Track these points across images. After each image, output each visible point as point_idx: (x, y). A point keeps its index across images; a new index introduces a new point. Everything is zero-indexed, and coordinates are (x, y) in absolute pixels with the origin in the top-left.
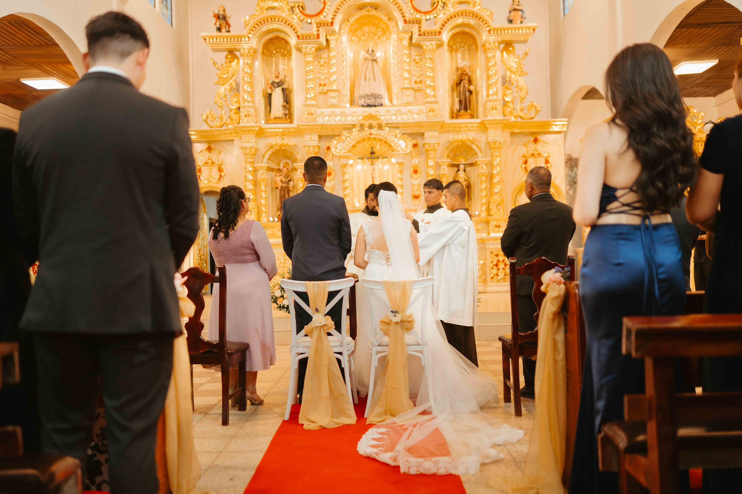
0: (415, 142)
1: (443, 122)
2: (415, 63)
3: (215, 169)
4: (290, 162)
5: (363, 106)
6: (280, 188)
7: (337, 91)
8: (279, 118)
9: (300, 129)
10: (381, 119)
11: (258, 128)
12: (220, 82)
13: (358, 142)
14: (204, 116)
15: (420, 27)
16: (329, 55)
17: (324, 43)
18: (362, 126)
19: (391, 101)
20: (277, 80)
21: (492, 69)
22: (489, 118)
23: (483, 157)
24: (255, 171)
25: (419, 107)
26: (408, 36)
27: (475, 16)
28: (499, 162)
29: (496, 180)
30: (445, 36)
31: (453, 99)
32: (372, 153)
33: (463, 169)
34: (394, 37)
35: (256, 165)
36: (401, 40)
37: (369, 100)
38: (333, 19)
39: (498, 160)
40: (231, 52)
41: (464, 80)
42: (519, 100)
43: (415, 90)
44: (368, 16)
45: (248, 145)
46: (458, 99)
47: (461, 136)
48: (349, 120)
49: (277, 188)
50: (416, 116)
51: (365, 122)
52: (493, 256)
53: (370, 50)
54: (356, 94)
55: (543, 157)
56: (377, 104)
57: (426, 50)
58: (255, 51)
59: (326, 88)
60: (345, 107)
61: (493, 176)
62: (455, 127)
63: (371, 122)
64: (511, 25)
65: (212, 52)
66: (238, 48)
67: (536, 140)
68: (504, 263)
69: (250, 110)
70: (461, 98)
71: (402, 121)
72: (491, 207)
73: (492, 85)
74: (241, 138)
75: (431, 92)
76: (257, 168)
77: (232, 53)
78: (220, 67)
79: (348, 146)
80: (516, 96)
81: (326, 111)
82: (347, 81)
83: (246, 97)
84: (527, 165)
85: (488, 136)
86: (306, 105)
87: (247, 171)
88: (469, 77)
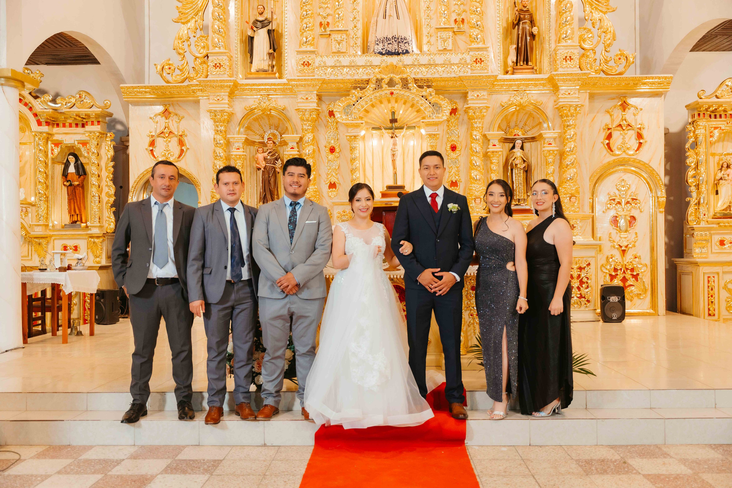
0: (453, 105)
1: (495, 78)
3: (174, 141)
4: (278, 133)
5: (381, 53)
6: (262, 169)
7: (345, 31)
8: (263, 71)
9: (293, 86)
10: (407, 73)
11: (232, 84)
12: (181, 19)
13: (373, 106)
14: (159, 67)
18: (379, 81)
19: (420, 48)
20: (261, 18)
22: (561, 71)
23: (549, 129)
24: (228, 144)
25: (460, 56)
28: (573, 136)
29: (568, 161)
31: (508, 45)
32: (394, 121)
33: (520, 145)
35: (228, 136)
37: (391, 45)
39: (572, 133)
41: (525, 19)
42: (604, 49)
43: (454, 33)
45: (218, 107)
46: (515, 46)
47: (518, 99)
48: (361, 75)
49: (259, 169)
50: (456, 69)
51: (383, 76)
54: (372, 39)
55: (633, 130)
56: (400, 51)
59: (329, 30)
60: (356, 55)
61: (565, 155)
62: (511, 85)
63: (392, 75)
67: (624, 106)
68: (579, 280)
69: (221, 58)
70: (520, 45)
71: (436, 76)
73: (566, 25)
74: (209, 98)
75: (477, 36)
76: (231, 140)
79: (359, 110)
80: (598, 42)
81: (330, 61)
82: (360, 17)
83: (216, 40)
84: (612, 141)
85: (559, 99)
86: (299, 52)
87: (217, 144)
88: (531, 15)
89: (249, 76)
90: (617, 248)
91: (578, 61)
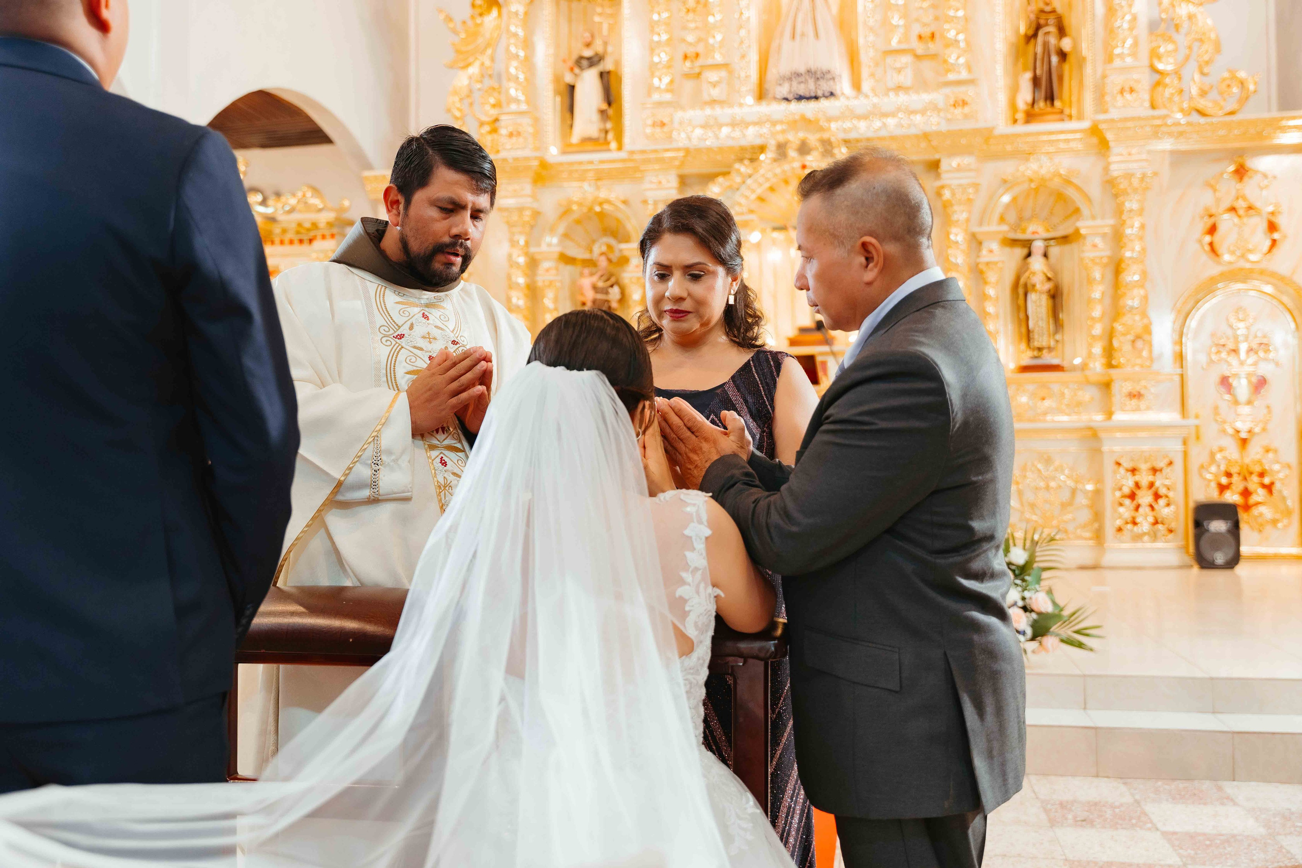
1: (990, 130)
5: (786, 99)
6: (589, 304)
7: (725, 66)
8: (590, 139)
9: (637, 162)
10: (829, 129)
11: (535, 163)
12: (459, 61)
13: (772, 189)
18: (782, 147)
20: (588, 53)
22: (1114, 114)
23: (1093, 217)
24: (533, 263)
25: (926, 97)
28: (1139, 229)
29: (1131, 275)
33: (1041, 251)
35: (533, 251)
37: (802, 86)
39: (1137, 224)
41: (1047, 25)
42: (1197, 70)
43: (918, 57)
45: (513, 203)
46: (1028, 75)
47: (1036, 167)
48: (751, 136)
49: (583, 304)
50: (918, 118)
51: (791, 137)
52: (1122, 471)
54: (772, 75)
55: (1260, 216)
56: (820, 93)
59: (698, 64)
60: (741, 105)
61: (1123, 265)
62: (1021, 144)
67: (1241, 172)
68: (1150, 492)
69: (519, 121)
70: (1038, 72)
71: (883, 133)
72: (1116, 343)
73: (1122, 32)
75: (958, 58)
76: (538, 257)
78: (460, 27)
79: (747, 197)
80: (1187, 58)
81: (697, 115)
82: (752, 42)
83: (513, 91)
84: (1217, 237)
85: (1109, 164)
87: (512, 264)
88: (1060, 19)
90: (1232, 436)
91: (1147, 95)
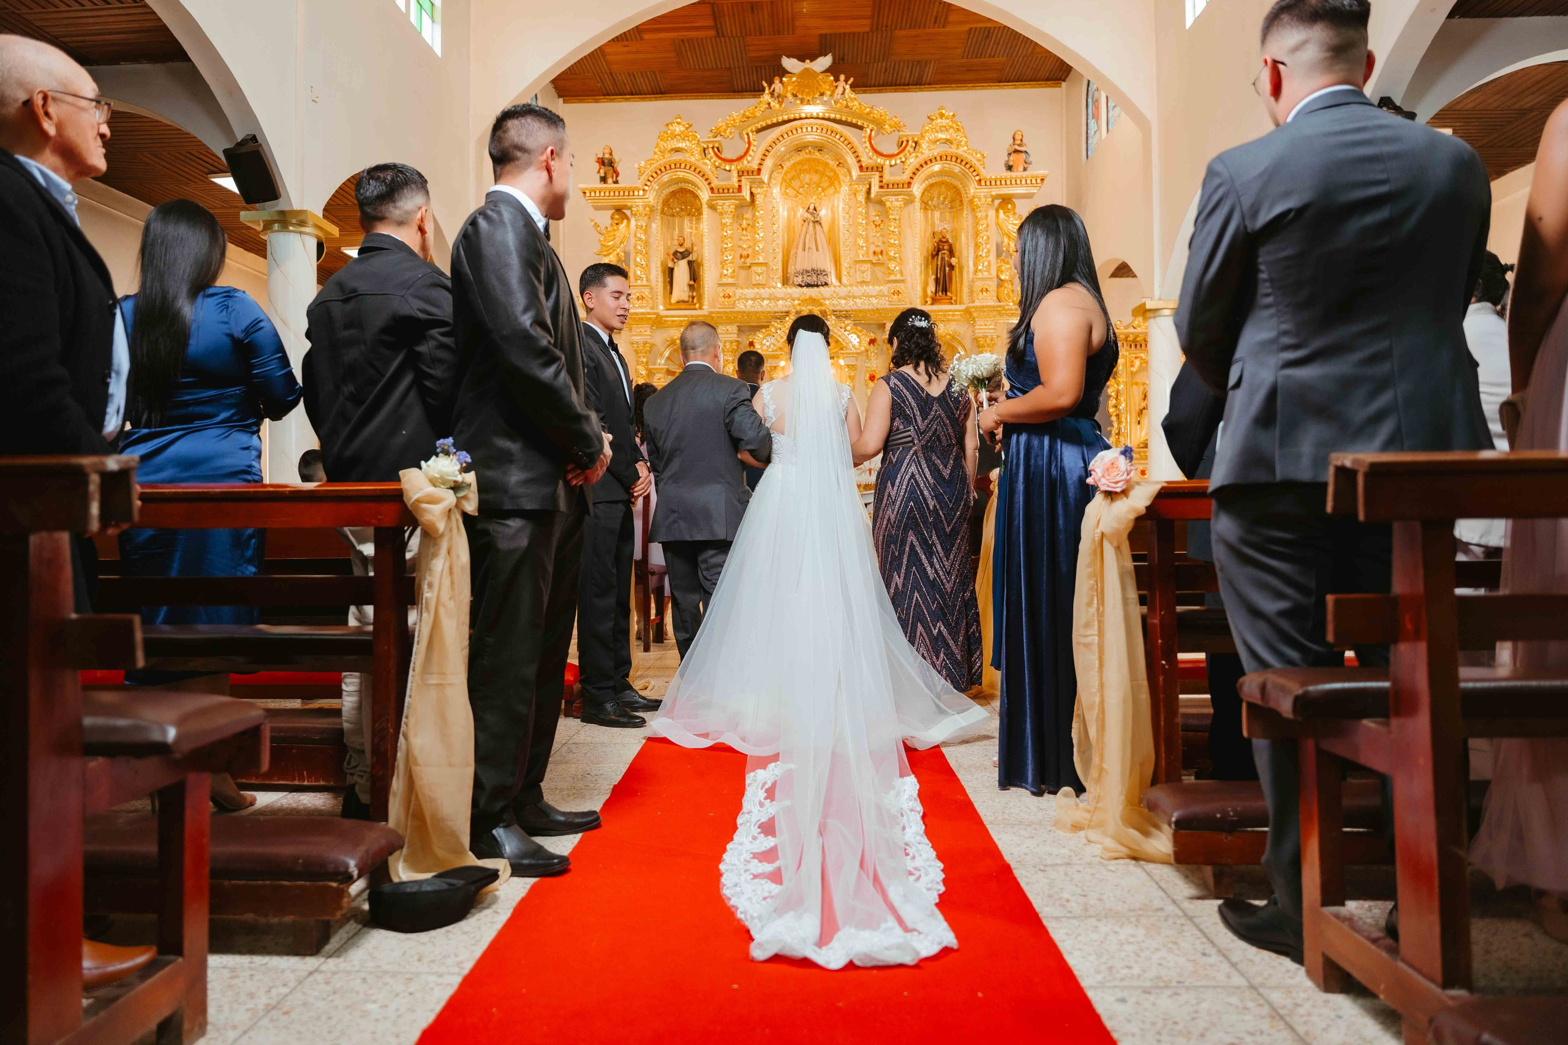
0: (873, 336)
2: (873, 227)
5: (800, 286)
7: (766, 264)
8: (684, 302)
10: (826, 305)
11: (654, 316)
15: (881, 177)
16: (754, 215)
17: (748, 198)
20: (681, 250)
21: (982, 235)
22: (977, 303)
25: (878, 288)
26: (864, 189)
27: (959, 161)
30: (917, 189)
31: (927, 276)
34: (845, 189)
35: (649, 367)
36: (855, 194)
37: (809, 278)
38: (760, 164)
40: (619, 210)
41: (944, 249)
43: (873, 265)
44: (809, 160)
45: (639, 339)
46: (933, 277)
48: (781, 306)
50: (874, 301)
51: (804, 308)
53: (812, 207)
54: (792, 268)
56: (820, 283)
57: (890, 208)
58: (652, 210)
59: (749, 261)
60: (776, 287)
64: (1009, 174)
65: (592, 209)
66: (629, 204)
69: (643, 290)
70: (939, 275)
71: (855, 308)
73: (983, 257)
74: (631, 330)
75: (895, 267)
76: (653, 371)
77: (620, 212)
78: (604, 231)
79: (778, 342)
81: (750, 292)
82: (779, 251)
83: (639, 272)
85: (975, 329)
86: (721, 285)
88: (950, 246)
89: (670, 307)
91: (995, 294)
